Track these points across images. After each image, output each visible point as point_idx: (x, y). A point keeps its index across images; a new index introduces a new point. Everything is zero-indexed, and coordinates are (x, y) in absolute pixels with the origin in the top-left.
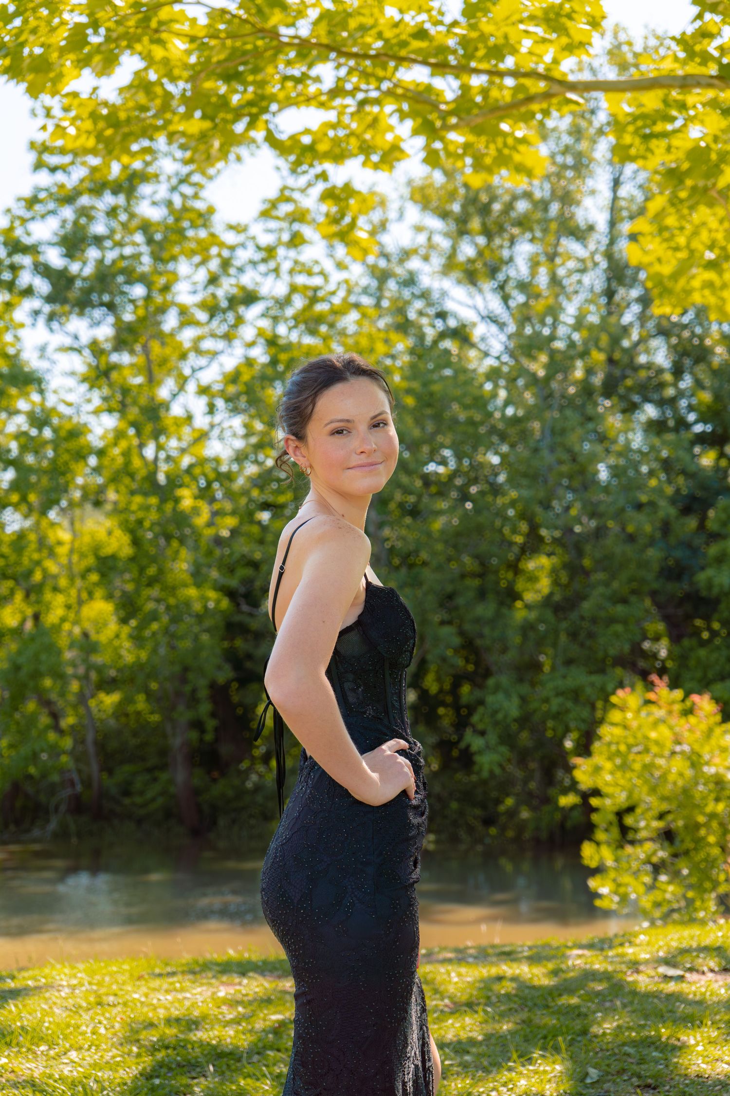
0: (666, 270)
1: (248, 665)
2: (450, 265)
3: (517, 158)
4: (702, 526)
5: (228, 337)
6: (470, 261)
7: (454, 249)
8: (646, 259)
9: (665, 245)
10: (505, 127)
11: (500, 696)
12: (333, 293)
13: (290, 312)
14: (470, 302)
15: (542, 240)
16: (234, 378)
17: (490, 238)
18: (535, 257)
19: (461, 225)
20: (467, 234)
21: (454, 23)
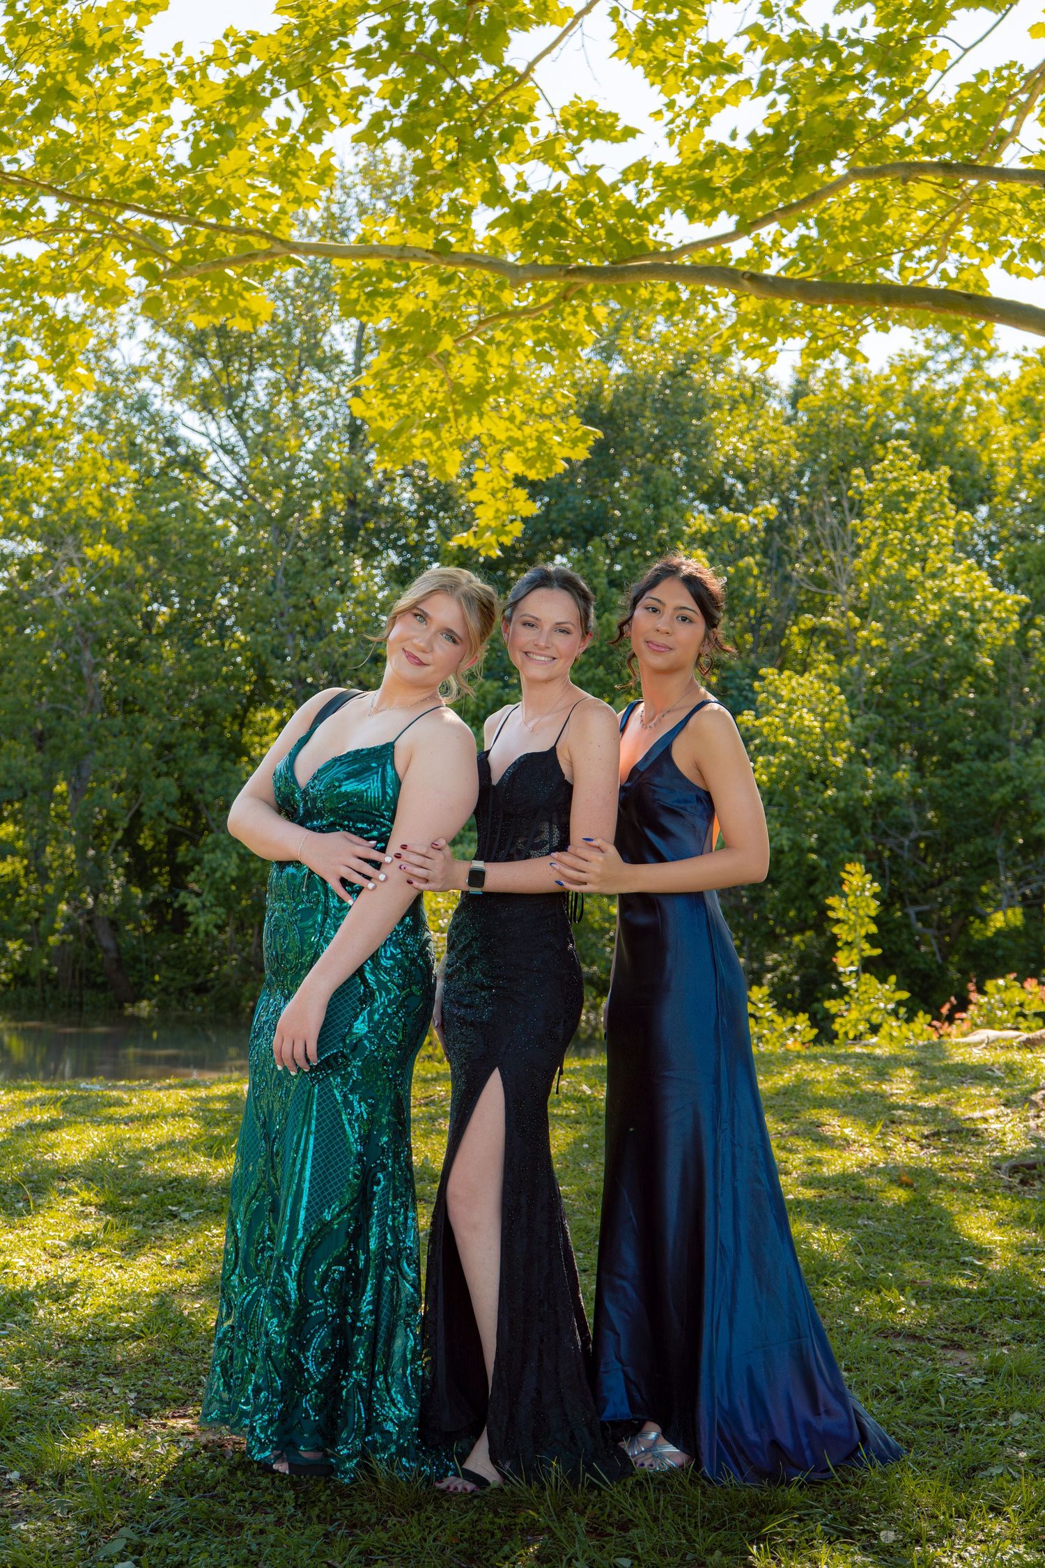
0: (390, 425)
2: (183, 387)
3: (242, 303)
6: (204, 384)
7: (188, 370)
8: (368, 414)
9: (387, 402)
10: (229, 272)
11: (219, 854)
12: (54, 414)
14: (202, 429)
15: (284, 367)
17: (227, 361)
18: (275, 384)
19: (196, 346)
20: (204, 355)
21: (180, 171)
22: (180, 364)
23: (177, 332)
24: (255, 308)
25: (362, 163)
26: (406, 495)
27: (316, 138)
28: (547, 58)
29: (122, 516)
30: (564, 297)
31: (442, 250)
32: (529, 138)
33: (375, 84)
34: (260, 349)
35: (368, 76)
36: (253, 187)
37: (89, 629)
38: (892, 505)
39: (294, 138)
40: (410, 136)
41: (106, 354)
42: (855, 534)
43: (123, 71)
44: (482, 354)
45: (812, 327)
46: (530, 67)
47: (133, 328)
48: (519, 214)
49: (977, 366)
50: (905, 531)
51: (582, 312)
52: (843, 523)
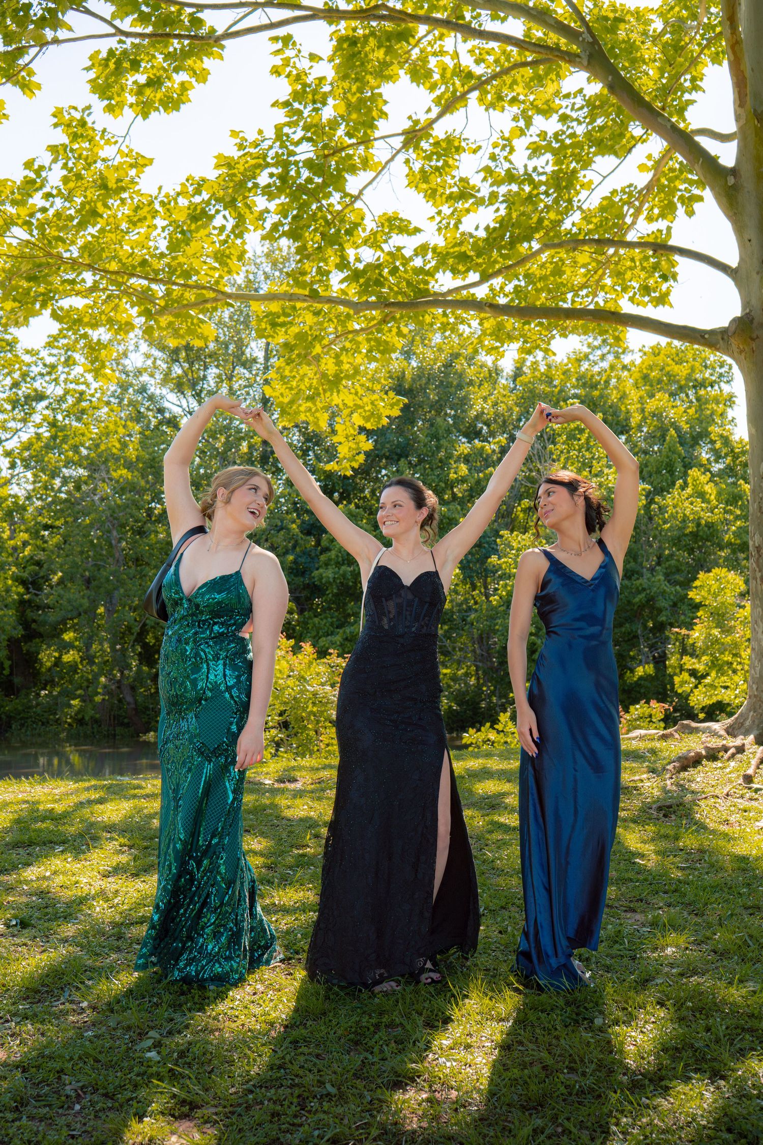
0: (286, 400)
1: (34, 626)
2: (166, 379)
3: (199, 331)
4: (318, 543)
5: (24, 421)
6: (178, 377)
7: (169, 368)
8: (273, 393)
10: (192, 313)
12: (93, 396)
13: (64, 406)
14: (178, 403)
15: (224, 367)
16: (28, 446)
17: (191, 364)
18: (219, 376)
19: (174, 355)
20: (177, 361)
21: (162, 255)
22: (165, 366)
23: (163, 348)
24: (206, 334)
25: (266, 250)
26: (295, 438)
27: (240, 236)
28: (370, 187)
29: (132, 452)
30: (384, 321)
31: (314, 296)
32: (362, 234)
33: (272, 206)
34: (210, 356)
35: (269, 200)
36: (205, 262)
37: (115, 518)
38: (571, 437)
39: (228, 236)
40: (294, 234)
41: (122, 361)
42: (551, 453)
43: (129, 201)
44: (337, 356)
45: (524, 336)
46: (361, 192)
47: (137, 347)
48: (356, 275)
49: (617, 357)
50: (579, 451)
51: (395, 330)
52: (545, 448)
